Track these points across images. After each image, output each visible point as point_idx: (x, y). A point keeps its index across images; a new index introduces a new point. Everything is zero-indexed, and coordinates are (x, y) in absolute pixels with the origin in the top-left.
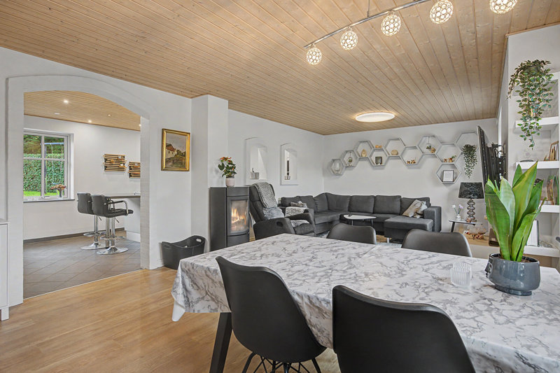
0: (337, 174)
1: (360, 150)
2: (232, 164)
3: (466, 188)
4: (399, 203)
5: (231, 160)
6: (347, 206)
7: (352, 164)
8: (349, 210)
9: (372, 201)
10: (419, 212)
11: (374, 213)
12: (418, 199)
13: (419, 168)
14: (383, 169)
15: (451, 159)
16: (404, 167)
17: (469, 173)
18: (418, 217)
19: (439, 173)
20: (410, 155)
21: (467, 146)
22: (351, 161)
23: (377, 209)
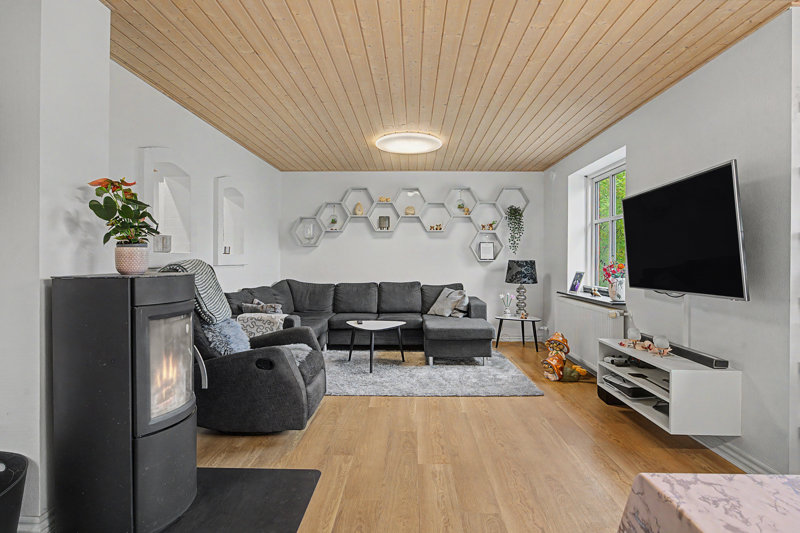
0: (311, 244)
1: (349, 204)
2: (136, 202)
3: (519, 269)
4: (418, 294)
5: (133, 189)
6: (331, 302)
7: (336, 226)
8: (334, 311)
9: (375, 292)
10: (462, 308)
11: (379, 312)
12: (449, 286)
13: (444, 238)
14: (389, 237)
15: (491, 225)
16: (424, 236)
17: (514, 246)
18: (461, 315)
19: (474, 247)
20: (431, 217)
21: (511, 208)
22: (334, 222)
23: (384, 307)
